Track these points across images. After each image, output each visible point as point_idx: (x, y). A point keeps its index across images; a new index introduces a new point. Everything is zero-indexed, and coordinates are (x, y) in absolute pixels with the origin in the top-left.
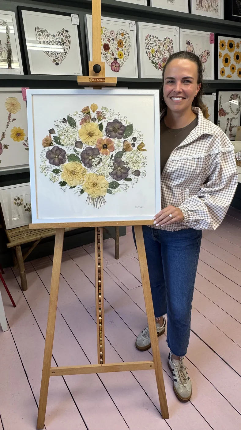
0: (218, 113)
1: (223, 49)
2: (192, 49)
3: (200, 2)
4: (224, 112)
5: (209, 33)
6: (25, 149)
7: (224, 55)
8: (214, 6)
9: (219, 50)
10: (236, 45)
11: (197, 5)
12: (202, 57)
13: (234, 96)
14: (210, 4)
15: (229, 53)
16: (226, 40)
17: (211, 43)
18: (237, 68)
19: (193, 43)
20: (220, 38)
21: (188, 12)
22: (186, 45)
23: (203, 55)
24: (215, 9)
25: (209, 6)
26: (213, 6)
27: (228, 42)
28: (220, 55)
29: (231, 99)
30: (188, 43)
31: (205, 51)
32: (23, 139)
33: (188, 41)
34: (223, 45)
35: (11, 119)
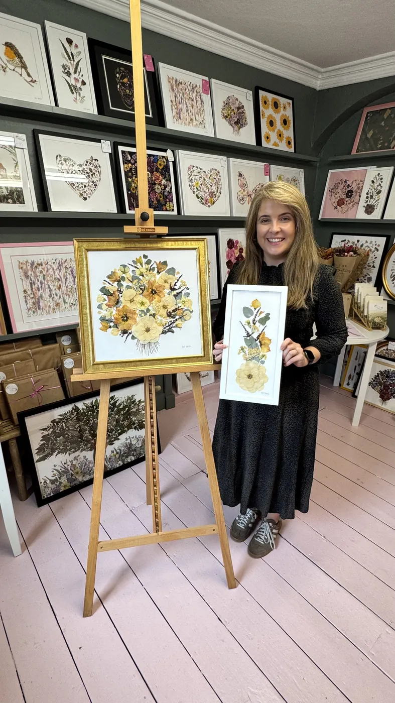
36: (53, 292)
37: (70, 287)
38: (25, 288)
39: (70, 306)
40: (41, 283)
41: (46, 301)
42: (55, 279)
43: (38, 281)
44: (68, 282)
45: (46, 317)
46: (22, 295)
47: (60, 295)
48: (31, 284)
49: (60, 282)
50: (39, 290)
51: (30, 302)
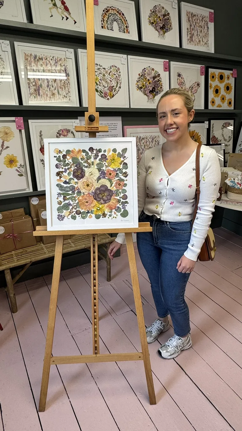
0: (211, 140)
1: (213, 81)
2: (183, 81)
3: (190, 38)
4: (217, 140)
5: (200, 66)
6: (19, 175)
7: (215, 86)
8: (205, 41)
9: (210, 82)
10: (226, 77)
11: (188, 40)
12: (193, 88)
13: (226, 124)
14: (201, 39)
15: (219, 84)
16: (217, 72)
17: (201, 75)
18: (227, 99)
19: (184, 75)
20: (211, 71)
21: (179, 46)
22: (177, 77)
23: (194, 86)
24: (206, 44)
25: (200, 41)
26: (203, 41)
27: (218, 74)
28: (210, 86)
29: (223, 127)
30: (179, 75)
31: (196, 82)
32: (16, 166)
33: (179, 74)
34: (213, 77)
35: (4, 147)
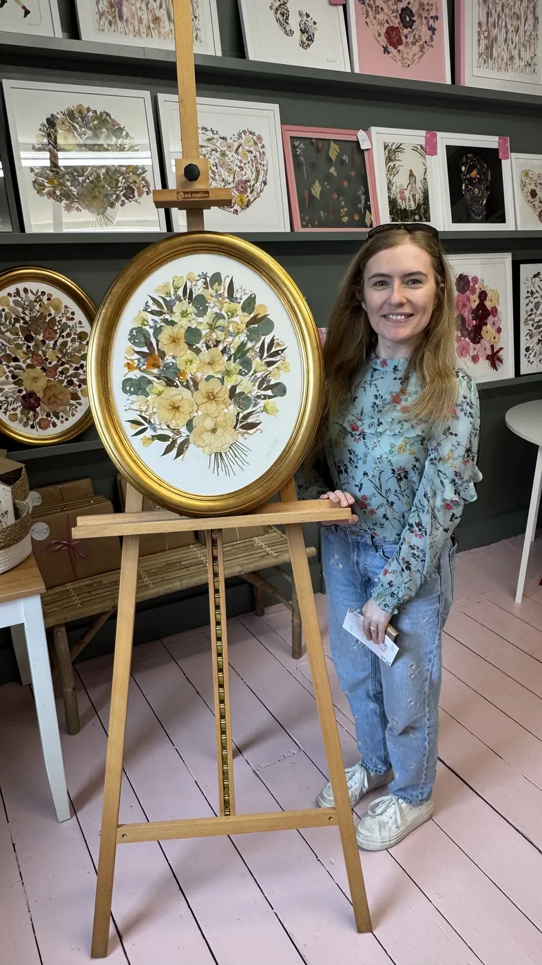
36: (510, 36)
37: (528, 33)
38: (481, 20)
39: (525, 66)
40: (499, 17)
41: (499, 50)
42: (514, 13)
43: (496, 12)
44: (527, 25)
45: (496, 74)
46: (476, 28)
47: (516, 45)
48: (488, 14)
49: (519, 21)
50: (495, 27)
51: (484, 42)
